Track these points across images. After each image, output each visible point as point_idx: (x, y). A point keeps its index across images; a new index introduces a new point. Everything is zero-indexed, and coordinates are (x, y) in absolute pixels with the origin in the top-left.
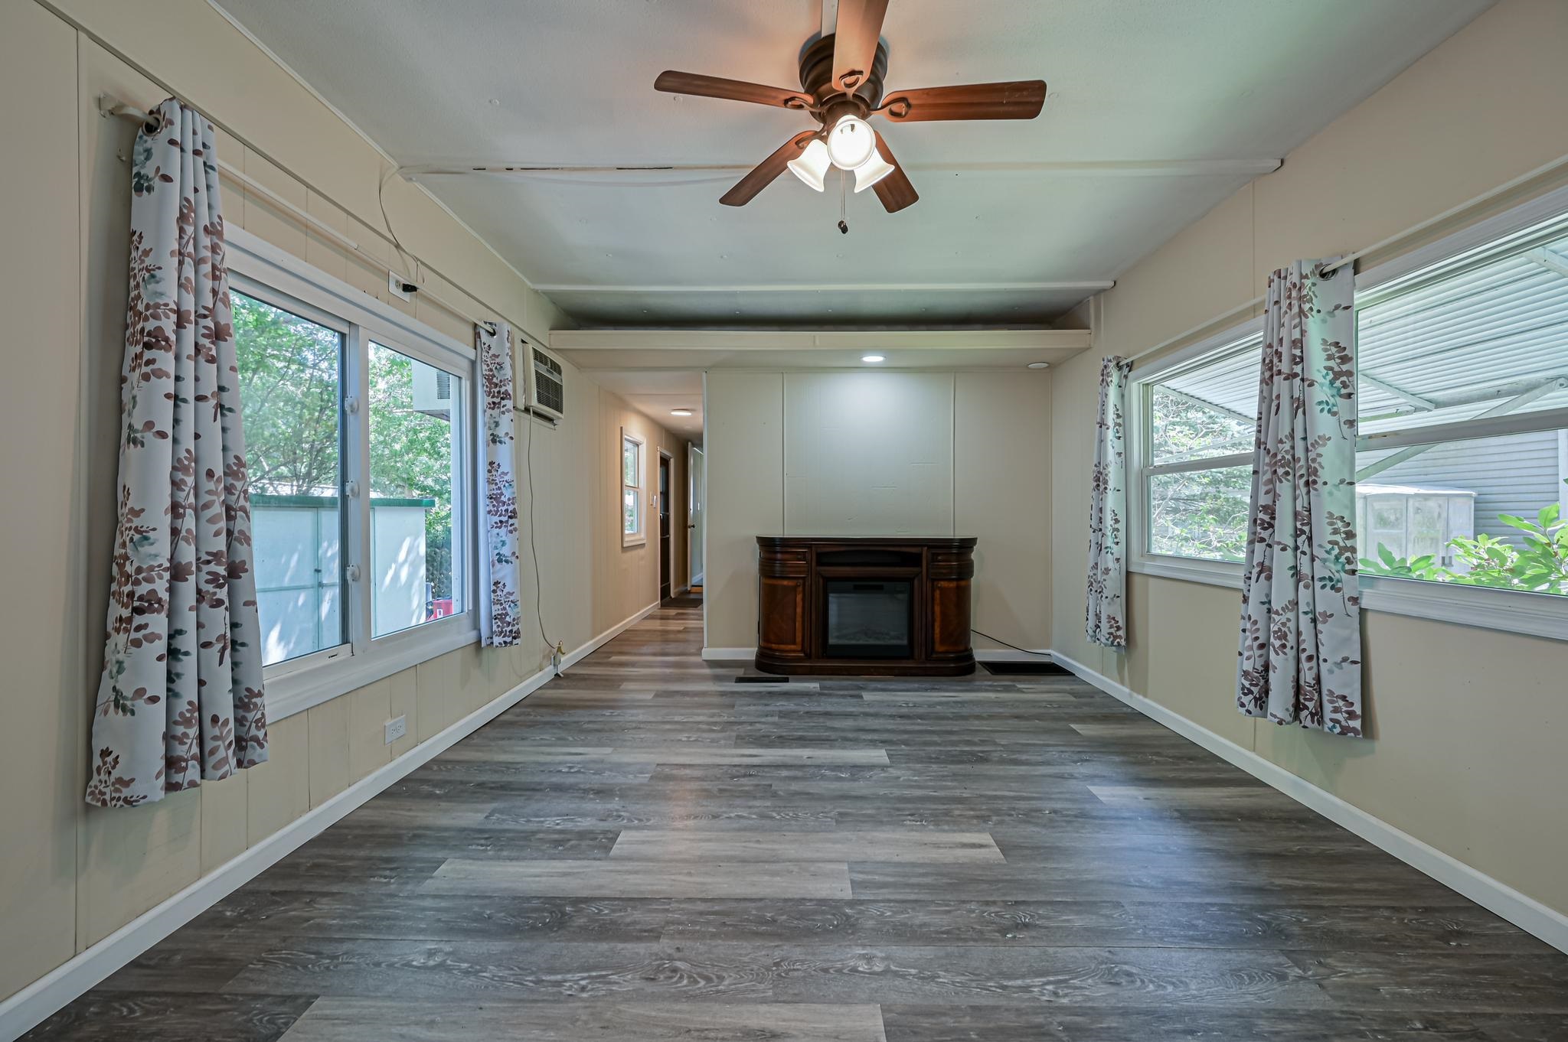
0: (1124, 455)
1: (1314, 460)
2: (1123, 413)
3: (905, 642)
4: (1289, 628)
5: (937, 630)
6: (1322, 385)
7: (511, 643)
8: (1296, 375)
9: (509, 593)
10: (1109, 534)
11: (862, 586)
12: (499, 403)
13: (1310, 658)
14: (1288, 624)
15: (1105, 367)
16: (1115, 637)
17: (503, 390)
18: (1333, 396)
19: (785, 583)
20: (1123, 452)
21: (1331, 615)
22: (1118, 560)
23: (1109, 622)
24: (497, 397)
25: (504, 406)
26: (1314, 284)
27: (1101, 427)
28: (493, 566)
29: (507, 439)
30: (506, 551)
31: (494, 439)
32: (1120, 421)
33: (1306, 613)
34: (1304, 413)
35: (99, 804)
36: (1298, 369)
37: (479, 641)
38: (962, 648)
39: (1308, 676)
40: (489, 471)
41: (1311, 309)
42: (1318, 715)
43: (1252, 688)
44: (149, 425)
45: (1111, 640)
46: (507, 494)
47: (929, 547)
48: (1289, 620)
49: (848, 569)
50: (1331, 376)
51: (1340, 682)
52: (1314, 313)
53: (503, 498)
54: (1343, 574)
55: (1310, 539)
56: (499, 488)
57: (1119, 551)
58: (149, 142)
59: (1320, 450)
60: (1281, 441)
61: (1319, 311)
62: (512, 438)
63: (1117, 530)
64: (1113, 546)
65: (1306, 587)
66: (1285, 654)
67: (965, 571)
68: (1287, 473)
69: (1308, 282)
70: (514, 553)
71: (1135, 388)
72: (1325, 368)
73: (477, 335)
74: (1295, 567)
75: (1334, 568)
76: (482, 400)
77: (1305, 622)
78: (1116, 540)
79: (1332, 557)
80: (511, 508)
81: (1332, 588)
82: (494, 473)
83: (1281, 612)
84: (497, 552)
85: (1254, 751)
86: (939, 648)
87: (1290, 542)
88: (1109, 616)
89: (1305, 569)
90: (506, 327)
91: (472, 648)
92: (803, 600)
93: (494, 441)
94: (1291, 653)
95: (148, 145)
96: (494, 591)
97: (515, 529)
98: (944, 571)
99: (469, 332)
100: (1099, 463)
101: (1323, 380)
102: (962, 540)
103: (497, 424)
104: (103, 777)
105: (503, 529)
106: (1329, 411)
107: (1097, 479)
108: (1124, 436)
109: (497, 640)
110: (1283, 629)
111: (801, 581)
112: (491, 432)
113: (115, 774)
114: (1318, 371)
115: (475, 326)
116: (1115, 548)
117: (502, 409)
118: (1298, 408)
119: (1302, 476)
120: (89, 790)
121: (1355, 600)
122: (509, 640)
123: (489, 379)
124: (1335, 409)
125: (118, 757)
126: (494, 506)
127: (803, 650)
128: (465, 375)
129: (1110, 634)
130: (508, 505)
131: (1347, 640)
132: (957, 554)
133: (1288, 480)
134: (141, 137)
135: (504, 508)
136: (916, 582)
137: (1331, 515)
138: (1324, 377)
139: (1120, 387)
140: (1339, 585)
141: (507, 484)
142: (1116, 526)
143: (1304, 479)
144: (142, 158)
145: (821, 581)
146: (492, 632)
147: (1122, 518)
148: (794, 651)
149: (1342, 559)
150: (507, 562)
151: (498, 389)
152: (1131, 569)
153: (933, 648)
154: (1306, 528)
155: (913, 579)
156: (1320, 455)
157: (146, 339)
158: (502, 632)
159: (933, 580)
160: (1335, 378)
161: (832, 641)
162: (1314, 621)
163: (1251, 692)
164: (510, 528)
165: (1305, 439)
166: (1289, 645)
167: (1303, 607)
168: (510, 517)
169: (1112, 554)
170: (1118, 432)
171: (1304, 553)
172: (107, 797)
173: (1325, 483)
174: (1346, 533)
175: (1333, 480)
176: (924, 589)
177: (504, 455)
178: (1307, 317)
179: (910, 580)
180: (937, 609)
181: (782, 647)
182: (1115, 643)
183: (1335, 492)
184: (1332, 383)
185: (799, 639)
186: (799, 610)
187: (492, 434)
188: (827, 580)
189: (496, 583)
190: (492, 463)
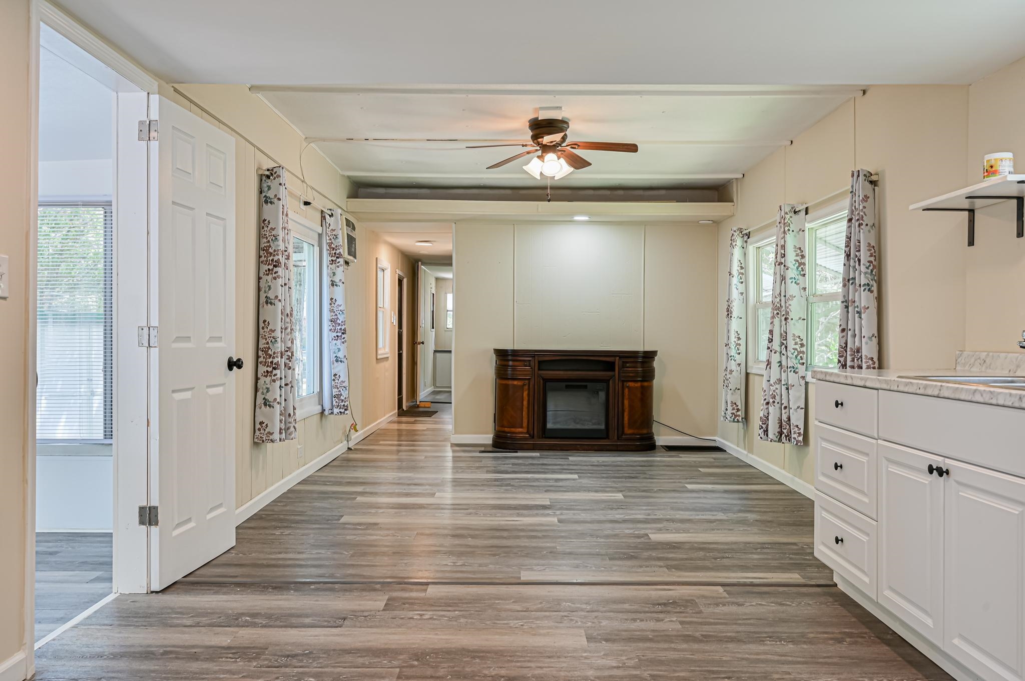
0: (745, 294)
1: (788, 307)
2: (745, 266)
3: (603, 427)
4: (776, 393)
5: (626, 418)
6: (792, 269)
7: (344, 413)
8: (782, 263)
9: (342, 382)
10: (733, 347)
11: (572, 385)
12: (336, 260)
13: (785, 408)
14: (776, 391)
15: (733, 235)
16: (736, 416)
17: (338, 252)
18: (798, 275)
19: (516, 383)
20: (745, 293)
21: (794, 386)
22: (739, 365)
23: (732, 406)
24: (334, 257)
25: (338, 262)
26: (791, 217)
27: (730, 275)
28: (333, 364)
29: (340, 284)
30: (340, 355)
31: (333, 284)
32: (742, 271)
33: (784, 385)
34: (785, 283)
35: (261, 442)
36: (783, 260)
37: (323, 410)
38: (645, 431)
39: (784, 417)
40: (331, 304)
41: (789, 230)
42: (788, 437)
43: (763, 426)
44: (276, 297)
45: (733, 418)
46: (341, 318)
47: (620, 357)
48: (777, 389)
49: (561, 372)
50: (797, 264)
51: (797, 419)
52: (791, 232)
53: (338, 321)
54: (799, 365)
55: (786, 347)
56: (336, 315)
57: (740, 359)
58: (269, 182)
59: (790, 302)
60: (776, 297)
61: (793, 231)
62: (343, 283)
63: (740, 345)
64: (737, 356)
65: (784, 372)
66: (774, 406)
67: (648, 375)
68: (778, 314)
69: (788, 216)
70: (345, 356)
71: (751, 249)
72: (795, 260)
73: (323, 218)
74: (780, 362)
75: (795, 362)
76: (326, 259)
77: (784, 388)
78: (738, 352)
79: (794, 356)
80: (343, 328)
81: (794, 372)
82: (333, 305)
83: (773, 385)
84: (335, 355)
85: (784, 469)
86: (628, 431)
87: (778, 349)
88: (732, 402)
89: (784, 363)
90: (340, 211)
91: (319, 415)
92: (529, 395)
93: (333, 285)
94: (778, 406)
95: (269, 184)
96: (334, 380)
97: (345, 341)
98: (631, 375)
99: (319, 216)
100: (729, 299)
101: (793, 267)
102: (645, 352)
103: (334, 274)
104: (262, 431)
105: (339, 341)
106: (795, 282)
107: (728, 311)
108: (744, 281)
109: (336, 411)
110: (774, 393)
111: (527, 381)
112: (331, 279)
113: (267, 430)
114: (791, 262)
115: (322, 211)
116: (737, 357)
117: (337, 264)
118: (782, 280)
119: (784, 315)
120: (255, 437)
121: (803, 377)
122: (342, 411)
123: (330, 245)
124: (798, 282)
125: (267, 424)
126: (333, 326)
127: (528, 433)
128: (316, 244)
129: (733, 414)
130: (342, 325)
131: (799, 397)
132: (642, 362)
133: (778, 317)
134: (265, 180)
135: (339, 328)
136: (611, 382)
137: (794, 335)
138: (794, 265)
139: (743, 248)
140: (797, 370)
141: (341, 313)
142: (739, 342)
143: (784, 317)
144: (266, 189)
145: (542, 381)
146: (333, 406)
147: (743, 337)
148: (521, 433)
149: (799, 357)
150: (341, 361)
151: (334, 251)
152: (748, 372)
153: (623, 431)
154: (785, 342)
155: (609, 380)
156: (790, 305)
157: (274, 263)
158: (338, 406)
159: (623, 381)
160: (799, 266)
161: (550, 425)
162: (787, 389)
163: (762, 428)
164: (343, 340)
165: (785, 296)
166: (776, 402)
167: (783, 383)
168: (343, 333)
169: (735, 361)
170: (741, 279)
171: (783, 355)
172: (264, 439)
173: (792, 319)
174: (801, 344)
175: (796, 318)
176: (617, 387)
177: (339, 293)
178: (787, 234)
179: (607, 381)
180: (626, 402)
181: (513, 430)
182: (736, 420)
183: (797, 324)
184: (797, 268)
185: (525, 424)
186: (525, 403)
187: (332, 281)
188: (546, 380)
189: (335, 375)
190: (332, 299)
